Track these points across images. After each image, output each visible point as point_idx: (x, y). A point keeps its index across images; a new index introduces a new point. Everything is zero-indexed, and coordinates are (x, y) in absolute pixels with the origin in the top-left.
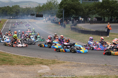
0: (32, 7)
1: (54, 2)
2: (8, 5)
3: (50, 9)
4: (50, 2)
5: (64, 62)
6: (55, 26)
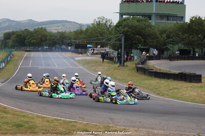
0: (68, 31)
1: (106, 22)
2: (27, 28)
3: (99, 35)
4: (99, 22)
6: (109, 65)
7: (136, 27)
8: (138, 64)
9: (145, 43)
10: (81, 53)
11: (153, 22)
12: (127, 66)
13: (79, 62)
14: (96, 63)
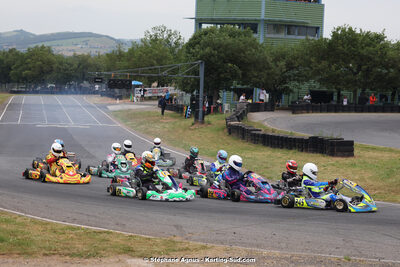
0: (94, 53)
1: (170, 36)
2: (14, 47)
3: (155, 62)
4: (156, 36)
5: (204, 248)
6: (173, 120)
7: (226, 46)
8: (232, 119)
9: (245, 79)
10: (120, 98)
11: (260, 37)
12: (209, 123)
13: (116, 114)
14: (149, 116)
